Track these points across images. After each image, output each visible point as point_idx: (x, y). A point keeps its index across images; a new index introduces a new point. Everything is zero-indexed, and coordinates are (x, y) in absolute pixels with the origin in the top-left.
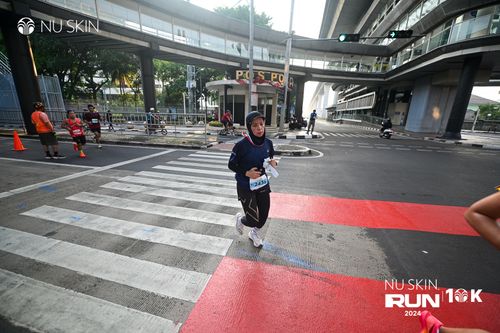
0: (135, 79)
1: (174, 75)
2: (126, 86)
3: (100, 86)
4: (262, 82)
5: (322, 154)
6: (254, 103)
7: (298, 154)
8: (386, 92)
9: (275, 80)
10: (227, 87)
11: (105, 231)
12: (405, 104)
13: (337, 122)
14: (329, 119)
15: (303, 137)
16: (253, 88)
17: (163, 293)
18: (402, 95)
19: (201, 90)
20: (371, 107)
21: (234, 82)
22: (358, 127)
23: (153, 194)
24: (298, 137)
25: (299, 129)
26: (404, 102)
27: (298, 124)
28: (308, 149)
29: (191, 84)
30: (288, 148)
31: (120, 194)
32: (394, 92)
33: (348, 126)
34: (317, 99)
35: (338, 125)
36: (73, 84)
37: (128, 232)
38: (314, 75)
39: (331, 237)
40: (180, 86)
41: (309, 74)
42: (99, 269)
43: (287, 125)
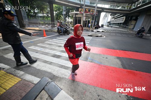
0: (47, 11)
1: (59, 10)
2: (44, 13)
3: (37, 13)
4: (87, 12)
5: (105, 37)
6: (84, 20)
7: (98, 36)
8: (129, 17)
9: (91, 12)
10: (76, 14)
11: (49, 52)
12: (135, 21)
13: (110, 27)
14: (108, 26)
15: (99, 31)
16: (84, 15)
17: (66, 66)
18: (135, 18)
19: (67, 15)
20: (123, 22)
21: (78, 12)
22: (117, 29)
23: (58, 45)
24: (97, 31)
25: (98, 29)
26: (135, 20)
27: (97, 27)
28: (100, 35)
29: (64, 13)
30: (94, 34)
31: (50, 44)
32: (132, 17)
33: (114, 28)
34: (104, 19)
35: (110, 28)
36: (29, 12)
37: (55, 53)
38: (105, 10)
39: (107, 58)
40: (61, 13)
41: (103, 10)
42: (51, 60)
43: (94, 27)
